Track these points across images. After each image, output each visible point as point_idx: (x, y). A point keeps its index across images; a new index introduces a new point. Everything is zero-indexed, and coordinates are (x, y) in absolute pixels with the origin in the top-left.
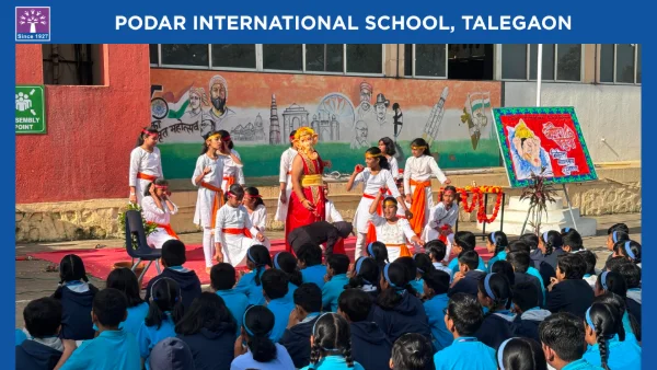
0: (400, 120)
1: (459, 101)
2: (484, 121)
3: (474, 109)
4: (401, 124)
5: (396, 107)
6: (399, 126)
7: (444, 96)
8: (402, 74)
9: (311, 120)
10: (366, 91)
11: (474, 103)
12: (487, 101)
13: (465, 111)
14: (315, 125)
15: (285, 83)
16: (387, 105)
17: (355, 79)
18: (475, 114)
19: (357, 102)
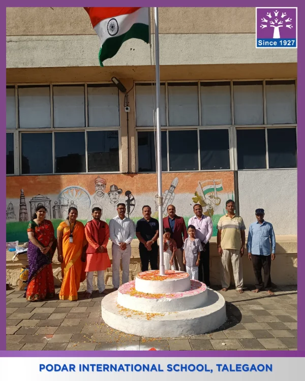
0: (133, 202)
1: (190, 187)
2: (217, 202)
3: (205, 193)
4: (134, 205)
5: (128, 193)
6: (132, 208)
7: (174, 185)
8: (133, 170)
9: (53, 204)
10: (100, 184)
11: (205, 189)
12: (218, 186)
13: (196, 194)
14: (56, 208)
15: (32, 182)
16: (119, 193)
17: (90, 176)
18: (207, 196)
19: (92, 191)
